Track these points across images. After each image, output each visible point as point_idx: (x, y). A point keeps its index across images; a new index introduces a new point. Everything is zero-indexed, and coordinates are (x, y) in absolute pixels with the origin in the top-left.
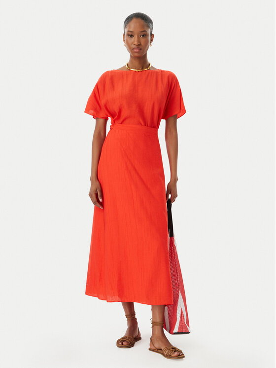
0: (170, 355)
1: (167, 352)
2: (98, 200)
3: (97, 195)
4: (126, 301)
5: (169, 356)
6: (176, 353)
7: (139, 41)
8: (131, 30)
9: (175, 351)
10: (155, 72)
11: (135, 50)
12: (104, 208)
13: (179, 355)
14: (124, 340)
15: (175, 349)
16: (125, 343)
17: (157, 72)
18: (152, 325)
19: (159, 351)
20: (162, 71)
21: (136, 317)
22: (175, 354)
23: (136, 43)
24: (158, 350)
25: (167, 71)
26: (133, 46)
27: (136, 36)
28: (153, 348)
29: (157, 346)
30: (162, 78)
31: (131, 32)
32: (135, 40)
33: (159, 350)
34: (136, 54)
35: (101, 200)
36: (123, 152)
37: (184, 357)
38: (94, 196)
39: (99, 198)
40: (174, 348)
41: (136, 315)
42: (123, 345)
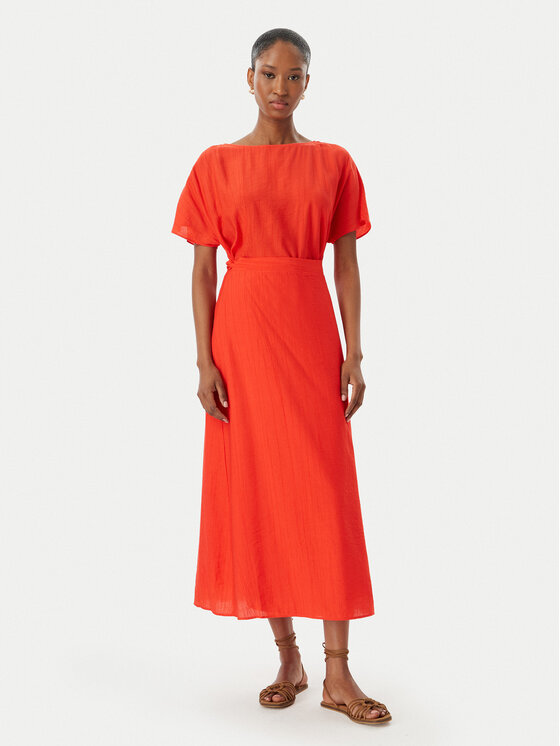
0: (362, 717)
1: (356, 709)
2: (219, 405)
3: (216, 394)
4: (277, 615)
5: (359, 719)
6: (374, 712)
7: (285, 87)
8: (270, 63)
9: (372, 708)
10: (307, 147)
11: (275, 105)
12: (229, 419)
13: (380, 716)
14: (275, 691)
15: (371, 704)
16: (276, 698)
17: (312, 146)
18: (325, 656)
19: (341, 707)
20: (322, 145)
21: (298, 642)
22: (372, 713)
23: (279, 91)
24: (338, 705)
25: (332, 145)
26: (272, 97)
27: (279, 78)
28: (329, 701)
29: (336, 697)
30: (323, 159)
31: (271, 67)
32: (277, 84)
33: (339, 707)
34: (275, 114)
35: (225, 405)
36: (259, 315)
37: (390, 718)
38: (210, 396)
39: (221, 400)
40: (369, 702)
41: (296, 640)
42: (272, 701)
